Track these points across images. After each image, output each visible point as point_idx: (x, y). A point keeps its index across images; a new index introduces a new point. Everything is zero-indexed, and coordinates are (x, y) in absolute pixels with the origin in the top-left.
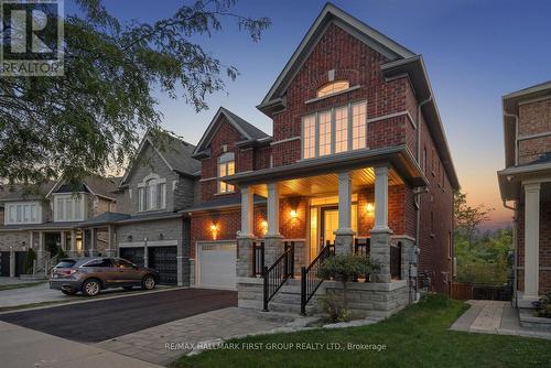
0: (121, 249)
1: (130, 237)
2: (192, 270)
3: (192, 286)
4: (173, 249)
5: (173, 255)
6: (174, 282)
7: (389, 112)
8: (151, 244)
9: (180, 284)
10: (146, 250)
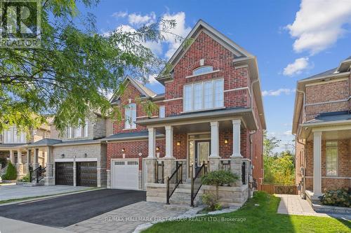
0: (56, 163)
1: (63, 155)
2: (108, 177)
3: (108, 187)
4: (94, 163)
5: (93, 168)
6: (95, 185)
7: (237, 87)
8: (78, 160)
9: (99, 186)
10: (75, 164)
